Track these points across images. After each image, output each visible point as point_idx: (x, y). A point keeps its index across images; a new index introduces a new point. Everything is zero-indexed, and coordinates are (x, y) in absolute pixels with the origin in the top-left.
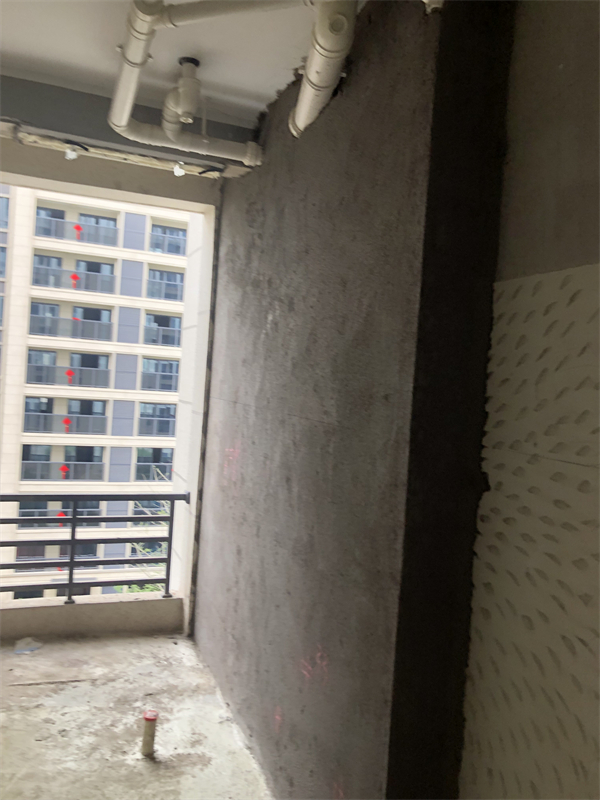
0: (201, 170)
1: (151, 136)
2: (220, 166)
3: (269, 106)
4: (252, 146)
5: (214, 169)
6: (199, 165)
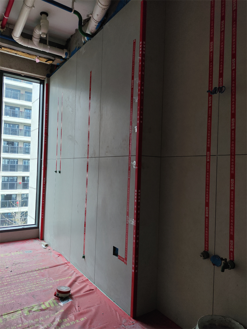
0: (46, 60)
1: (28, 43)
2: (53, 58)
3: (72, 36)
4: (65, 51)
5: (50, 60)
6: (45, 58)
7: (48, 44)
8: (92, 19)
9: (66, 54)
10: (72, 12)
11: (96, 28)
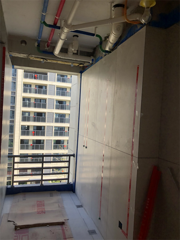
1: (65, 56)
2: (83, 63)
3: (97, 46)
4: (92, 58)
5: (81, 64)
6: (77, 63)
7: (79, 54)
8: (109, 42)
9: (93, 60)
10: (95, 36)
11: (113, 47)
